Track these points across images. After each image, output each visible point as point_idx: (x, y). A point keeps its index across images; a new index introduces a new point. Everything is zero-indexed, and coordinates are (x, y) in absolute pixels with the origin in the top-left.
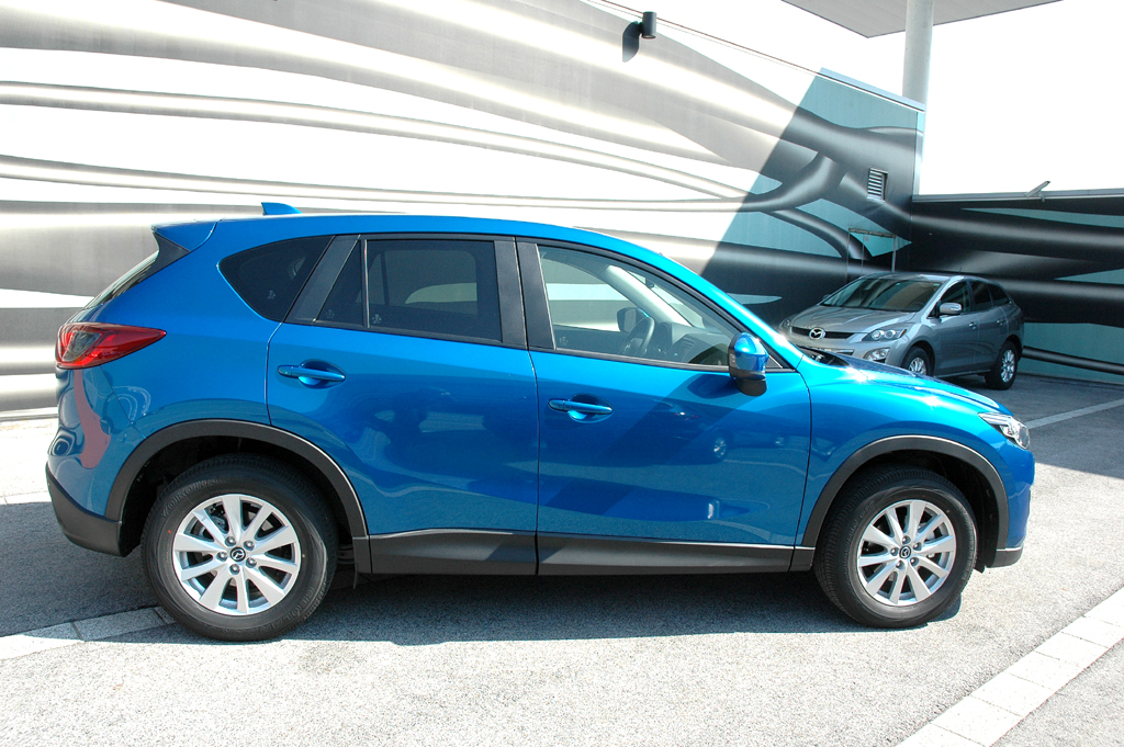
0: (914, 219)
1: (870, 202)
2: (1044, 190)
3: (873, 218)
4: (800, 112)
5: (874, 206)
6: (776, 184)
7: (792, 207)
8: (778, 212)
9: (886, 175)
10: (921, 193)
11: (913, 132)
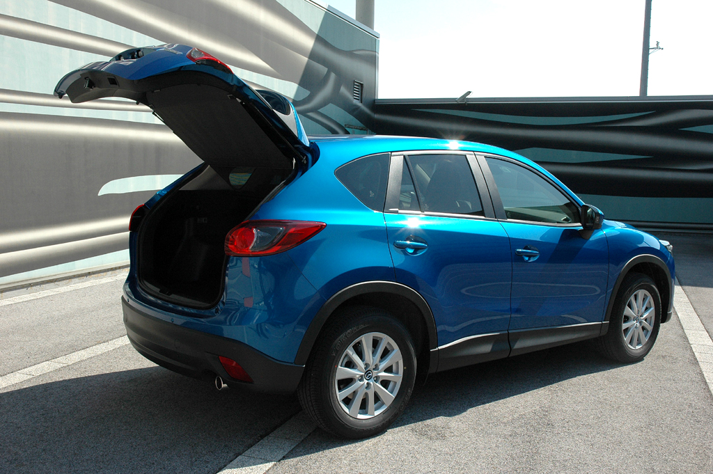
0: (377, 116)
1: (356, 105)
2: (468, 97)
3: (356, 117)
4: (319, 39)
5: (357, 108)
6: (307, 93)
7: (315, 110)
8: (309, 114)
9: (362, 85)
10: (379, 98)
11: (374, 53)
